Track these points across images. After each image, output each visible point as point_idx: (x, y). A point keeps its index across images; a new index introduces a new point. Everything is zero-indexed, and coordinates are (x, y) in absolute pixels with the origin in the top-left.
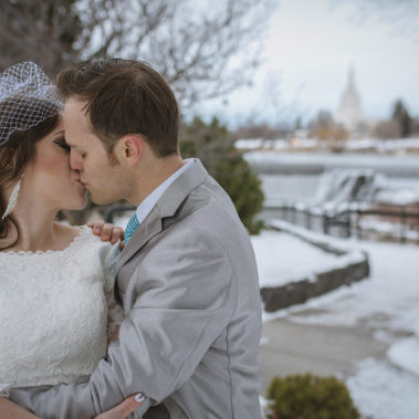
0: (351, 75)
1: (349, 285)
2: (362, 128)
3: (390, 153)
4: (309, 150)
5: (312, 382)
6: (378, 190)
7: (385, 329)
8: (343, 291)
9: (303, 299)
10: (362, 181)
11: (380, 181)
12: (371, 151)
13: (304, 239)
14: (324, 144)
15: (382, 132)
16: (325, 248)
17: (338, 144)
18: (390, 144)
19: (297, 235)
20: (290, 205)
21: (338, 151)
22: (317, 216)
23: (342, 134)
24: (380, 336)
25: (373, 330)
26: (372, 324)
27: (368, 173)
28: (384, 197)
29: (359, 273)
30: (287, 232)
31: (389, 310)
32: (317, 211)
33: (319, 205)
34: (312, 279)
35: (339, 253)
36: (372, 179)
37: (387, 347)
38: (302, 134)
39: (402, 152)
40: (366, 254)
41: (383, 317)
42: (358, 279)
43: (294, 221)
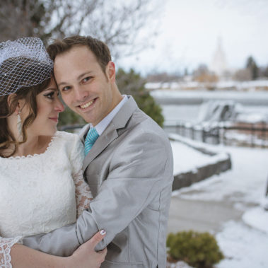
1: (218, 174)
2: (227, 75)
3: (245, 90)
4: (193, 89)
5: (194, 236)
6: (237, 114)
7: (241, 202)
8: (214, 178)
9: (188, 184)
10: (227, 108)
11: (239, 108)
12: (233, 89)
13: (190, 146)
14: (203, 85)
15: (240, 77)
16: (203, 151)
17: (212, 85)
18: (245, 84)
19: (185, 143)
20: (181, 124)
21: (212, 89)
22: (198, 131)
23: (214, 78)
24: (238, 206)
25: (234, 203)
26: (233, 199)
27: (231, 103)
28: (242, 118)
29: (224, 166)
30: (179, 141)
31: (243, 190)
32: (198, 128)
33: (200, 124)
34: (195, 171)
35: (212, 154)
36: (234, 107)
37: (242, 213)
38: (188, 79)
39: (253, 89)
40: (229, 155)
41: (239, 194)
42: (224, 171)
43: (183, 135)
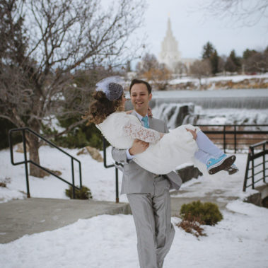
0: (169, 23)
3: (204, 87)
18: (203, 81)
